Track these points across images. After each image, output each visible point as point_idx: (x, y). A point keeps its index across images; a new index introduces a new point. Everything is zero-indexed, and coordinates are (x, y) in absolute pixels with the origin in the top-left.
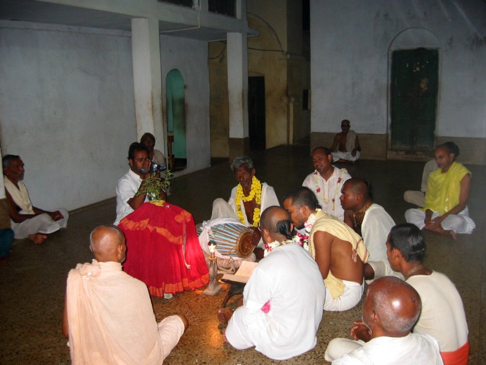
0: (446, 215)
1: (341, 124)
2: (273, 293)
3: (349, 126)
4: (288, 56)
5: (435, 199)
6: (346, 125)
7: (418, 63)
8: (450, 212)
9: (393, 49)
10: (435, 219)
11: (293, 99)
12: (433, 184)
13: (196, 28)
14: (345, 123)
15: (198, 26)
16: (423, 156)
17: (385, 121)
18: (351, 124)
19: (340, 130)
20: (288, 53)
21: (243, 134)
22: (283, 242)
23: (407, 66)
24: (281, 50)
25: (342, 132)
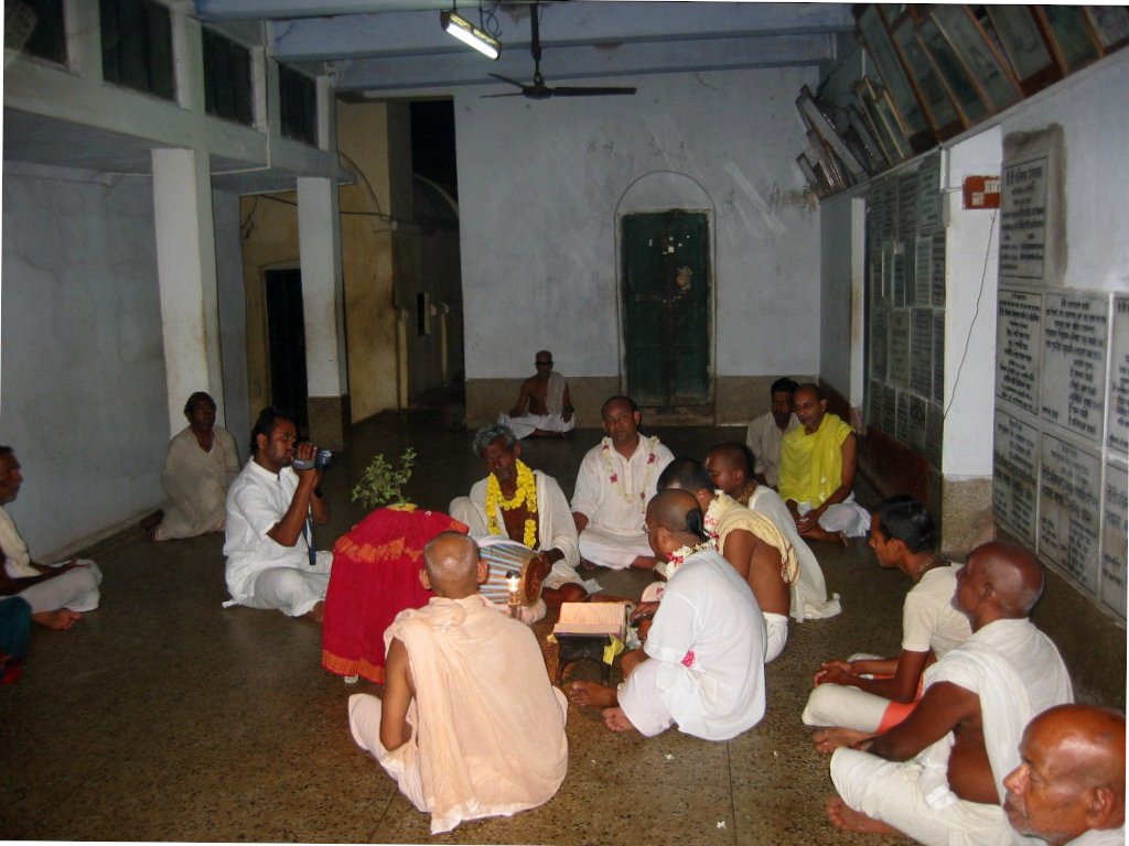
0: (824, 506)
1: (534, 360)
2: (702, 627)
3: (550, 364)
4: (395, 225)
5: (800, 480)
6: (544, 360)
7: (671, 239)
8: (830, 501)
9: (623, 211)
10: (808, 515)
11: (404, 314)
12: (792, 455)
13: (262, 168)
14: (543, 359)
15: (266, 165)
16: (691, 416)
17: (616, 349)
18: (554, 358)
19: (534, 372)
20: (392, 218)
21: (338, 389)
22: (697, 547)
23: (650, 244)
24: (377, 211)
25: (538, 376)
